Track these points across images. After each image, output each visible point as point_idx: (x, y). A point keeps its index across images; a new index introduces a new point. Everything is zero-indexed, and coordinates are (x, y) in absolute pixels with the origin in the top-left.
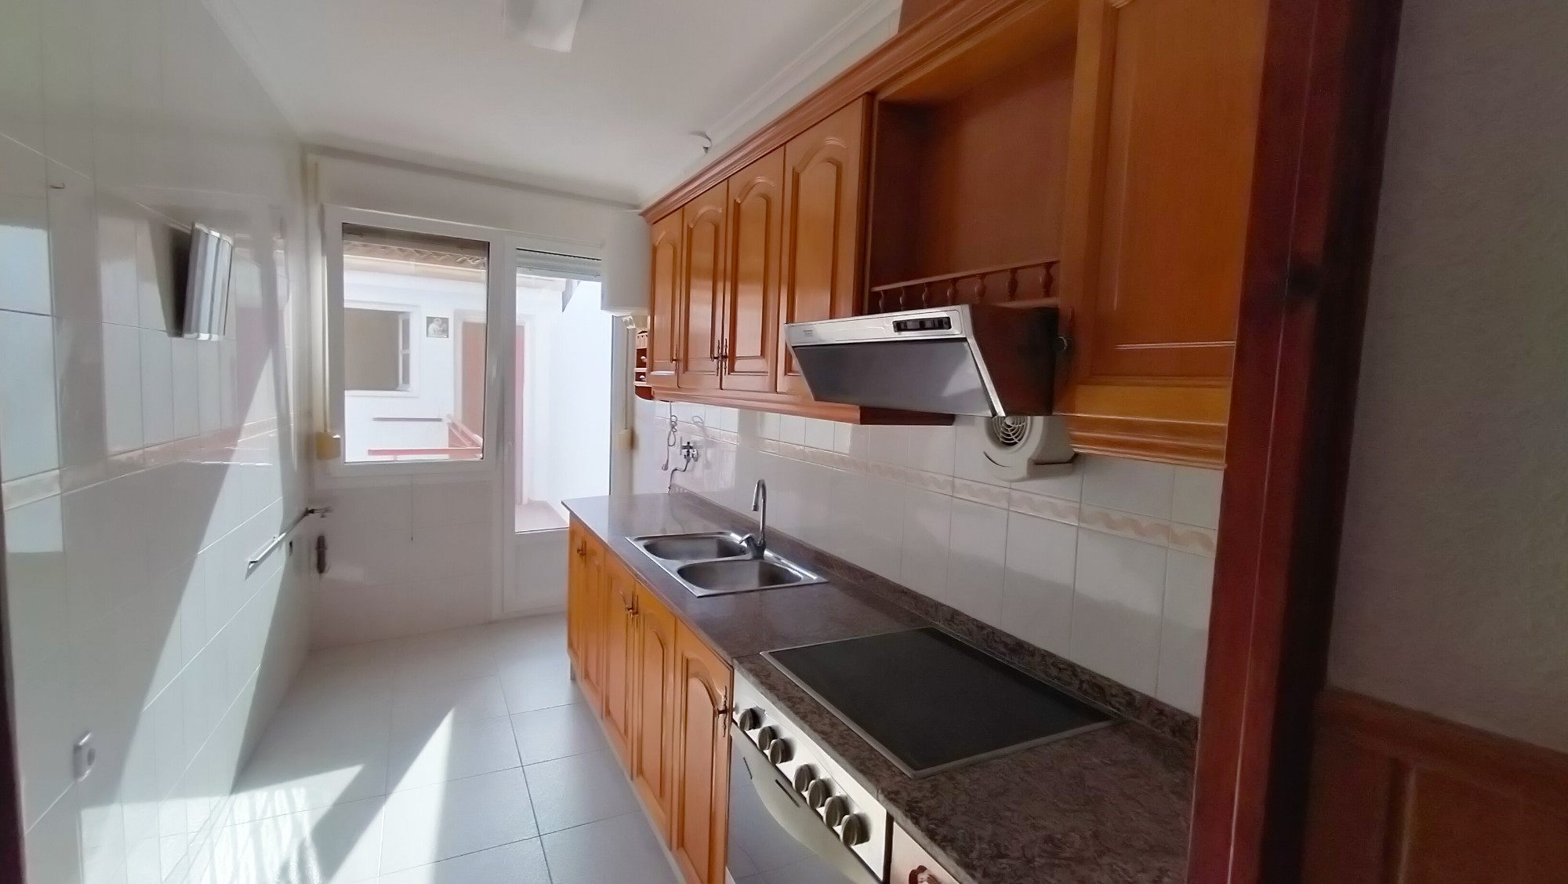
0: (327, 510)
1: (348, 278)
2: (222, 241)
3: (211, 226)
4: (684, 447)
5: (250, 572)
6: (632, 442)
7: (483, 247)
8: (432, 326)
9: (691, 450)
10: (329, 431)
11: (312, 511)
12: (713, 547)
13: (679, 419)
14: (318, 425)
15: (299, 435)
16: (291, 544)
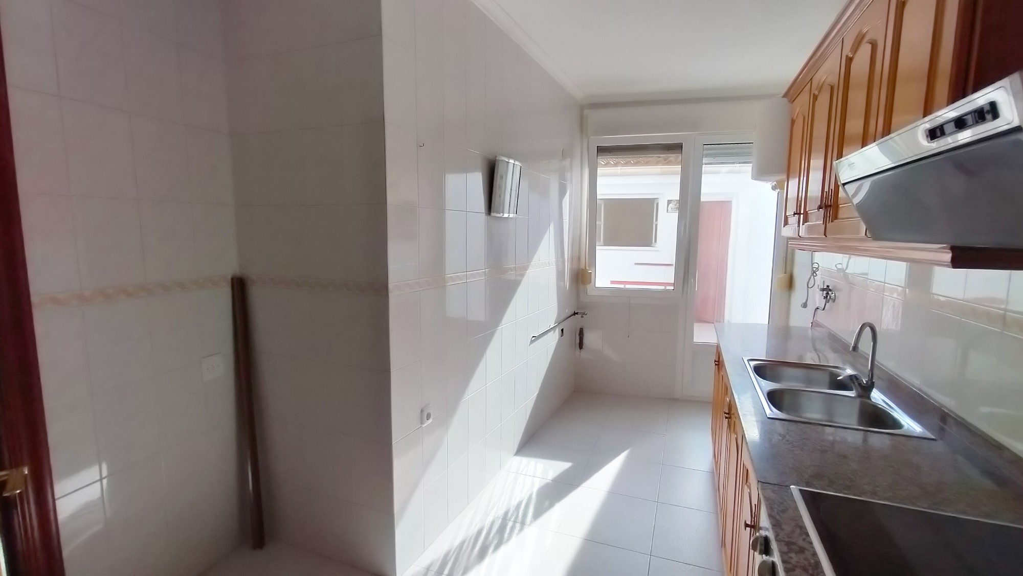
0: (584, 314)
1: (600, 181)
2: (515, 165)
3: (510, 157)
4: (823, 290)
5: (532, 342)
6: (790, 283)
7: (677, 148)
8: (671, 205)
9: (830, 292)
10: (587, 268)
11: (577, 313)
12: (826, 378)
13: (820, 265)
14: (583, 266)
15: (572, 270)
16: (562, 330)
